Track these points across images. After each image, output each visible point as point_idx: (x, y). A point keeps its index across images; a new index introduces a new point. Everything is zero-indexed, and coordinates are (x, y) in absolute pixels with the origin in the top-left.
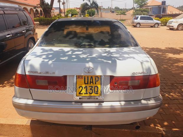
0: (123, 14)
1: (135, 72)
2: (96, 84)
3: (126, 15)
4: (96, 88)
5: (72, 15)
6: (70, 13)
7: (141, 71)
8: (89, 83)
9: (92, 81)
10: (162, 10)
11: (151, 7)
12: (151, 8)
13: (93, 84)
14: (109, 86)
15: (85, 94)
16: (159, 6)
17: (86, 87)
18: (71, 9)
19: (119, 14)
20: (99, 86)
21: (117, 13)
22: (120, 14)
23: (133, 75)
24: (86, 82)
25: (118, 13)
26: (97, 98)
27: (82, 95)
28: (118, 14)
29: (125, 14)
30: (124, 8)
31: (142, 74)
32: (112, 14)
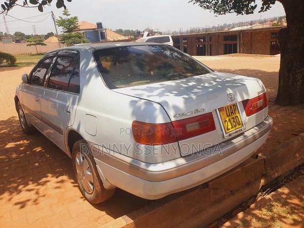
0: (39, 44)
2: (235, 113)
3: (45, 45)
4: (237, 118)
8: (231, 115)
9: (232, 111)
10: (100, 35)
11: (83, 31)
12: (83, 33)
14: (244, 113)
15: (231, 128)
16: (94, 29)
17: (230, 120)
19: (33, 45)
20: (238, 115)
21: (29, 43)
22: (35, 45)
24: (228, 114)
25: (31, 42)
27: (230, 131)
28: (30, 45)
29: (43, 44)
30: (32, 35)
32: (18, 45)
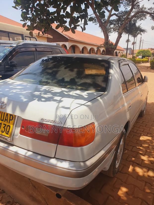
1: (45, 118)
2: (9, 123)
4: (8, 127)
5: (143, 57)
6: (141, 54)
7: (53, 118)
8: (4, 120)
9: (6, 119)
13: (7, 122)
14: (20, 129)
17: (1, 124)
18: (143, 50)
20: (11, 126)
23: (42, 122)
24: (2, 119)
26: (6, 139)
31: (52, 123)
